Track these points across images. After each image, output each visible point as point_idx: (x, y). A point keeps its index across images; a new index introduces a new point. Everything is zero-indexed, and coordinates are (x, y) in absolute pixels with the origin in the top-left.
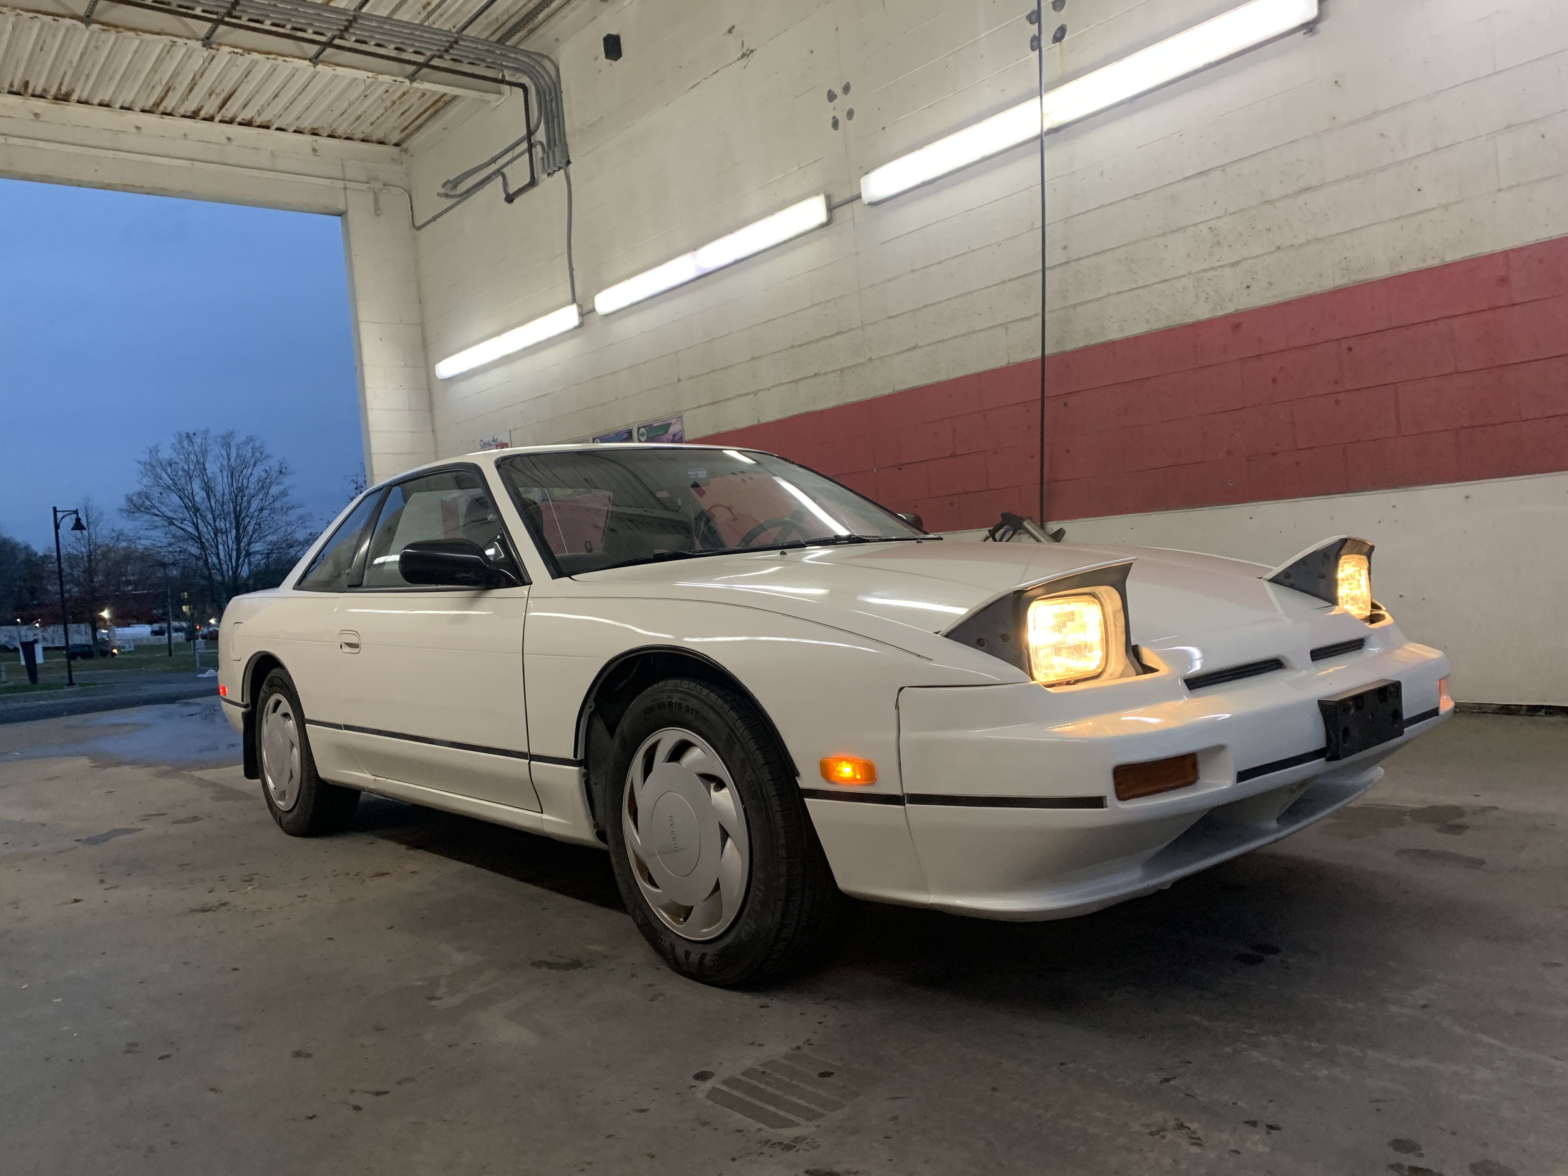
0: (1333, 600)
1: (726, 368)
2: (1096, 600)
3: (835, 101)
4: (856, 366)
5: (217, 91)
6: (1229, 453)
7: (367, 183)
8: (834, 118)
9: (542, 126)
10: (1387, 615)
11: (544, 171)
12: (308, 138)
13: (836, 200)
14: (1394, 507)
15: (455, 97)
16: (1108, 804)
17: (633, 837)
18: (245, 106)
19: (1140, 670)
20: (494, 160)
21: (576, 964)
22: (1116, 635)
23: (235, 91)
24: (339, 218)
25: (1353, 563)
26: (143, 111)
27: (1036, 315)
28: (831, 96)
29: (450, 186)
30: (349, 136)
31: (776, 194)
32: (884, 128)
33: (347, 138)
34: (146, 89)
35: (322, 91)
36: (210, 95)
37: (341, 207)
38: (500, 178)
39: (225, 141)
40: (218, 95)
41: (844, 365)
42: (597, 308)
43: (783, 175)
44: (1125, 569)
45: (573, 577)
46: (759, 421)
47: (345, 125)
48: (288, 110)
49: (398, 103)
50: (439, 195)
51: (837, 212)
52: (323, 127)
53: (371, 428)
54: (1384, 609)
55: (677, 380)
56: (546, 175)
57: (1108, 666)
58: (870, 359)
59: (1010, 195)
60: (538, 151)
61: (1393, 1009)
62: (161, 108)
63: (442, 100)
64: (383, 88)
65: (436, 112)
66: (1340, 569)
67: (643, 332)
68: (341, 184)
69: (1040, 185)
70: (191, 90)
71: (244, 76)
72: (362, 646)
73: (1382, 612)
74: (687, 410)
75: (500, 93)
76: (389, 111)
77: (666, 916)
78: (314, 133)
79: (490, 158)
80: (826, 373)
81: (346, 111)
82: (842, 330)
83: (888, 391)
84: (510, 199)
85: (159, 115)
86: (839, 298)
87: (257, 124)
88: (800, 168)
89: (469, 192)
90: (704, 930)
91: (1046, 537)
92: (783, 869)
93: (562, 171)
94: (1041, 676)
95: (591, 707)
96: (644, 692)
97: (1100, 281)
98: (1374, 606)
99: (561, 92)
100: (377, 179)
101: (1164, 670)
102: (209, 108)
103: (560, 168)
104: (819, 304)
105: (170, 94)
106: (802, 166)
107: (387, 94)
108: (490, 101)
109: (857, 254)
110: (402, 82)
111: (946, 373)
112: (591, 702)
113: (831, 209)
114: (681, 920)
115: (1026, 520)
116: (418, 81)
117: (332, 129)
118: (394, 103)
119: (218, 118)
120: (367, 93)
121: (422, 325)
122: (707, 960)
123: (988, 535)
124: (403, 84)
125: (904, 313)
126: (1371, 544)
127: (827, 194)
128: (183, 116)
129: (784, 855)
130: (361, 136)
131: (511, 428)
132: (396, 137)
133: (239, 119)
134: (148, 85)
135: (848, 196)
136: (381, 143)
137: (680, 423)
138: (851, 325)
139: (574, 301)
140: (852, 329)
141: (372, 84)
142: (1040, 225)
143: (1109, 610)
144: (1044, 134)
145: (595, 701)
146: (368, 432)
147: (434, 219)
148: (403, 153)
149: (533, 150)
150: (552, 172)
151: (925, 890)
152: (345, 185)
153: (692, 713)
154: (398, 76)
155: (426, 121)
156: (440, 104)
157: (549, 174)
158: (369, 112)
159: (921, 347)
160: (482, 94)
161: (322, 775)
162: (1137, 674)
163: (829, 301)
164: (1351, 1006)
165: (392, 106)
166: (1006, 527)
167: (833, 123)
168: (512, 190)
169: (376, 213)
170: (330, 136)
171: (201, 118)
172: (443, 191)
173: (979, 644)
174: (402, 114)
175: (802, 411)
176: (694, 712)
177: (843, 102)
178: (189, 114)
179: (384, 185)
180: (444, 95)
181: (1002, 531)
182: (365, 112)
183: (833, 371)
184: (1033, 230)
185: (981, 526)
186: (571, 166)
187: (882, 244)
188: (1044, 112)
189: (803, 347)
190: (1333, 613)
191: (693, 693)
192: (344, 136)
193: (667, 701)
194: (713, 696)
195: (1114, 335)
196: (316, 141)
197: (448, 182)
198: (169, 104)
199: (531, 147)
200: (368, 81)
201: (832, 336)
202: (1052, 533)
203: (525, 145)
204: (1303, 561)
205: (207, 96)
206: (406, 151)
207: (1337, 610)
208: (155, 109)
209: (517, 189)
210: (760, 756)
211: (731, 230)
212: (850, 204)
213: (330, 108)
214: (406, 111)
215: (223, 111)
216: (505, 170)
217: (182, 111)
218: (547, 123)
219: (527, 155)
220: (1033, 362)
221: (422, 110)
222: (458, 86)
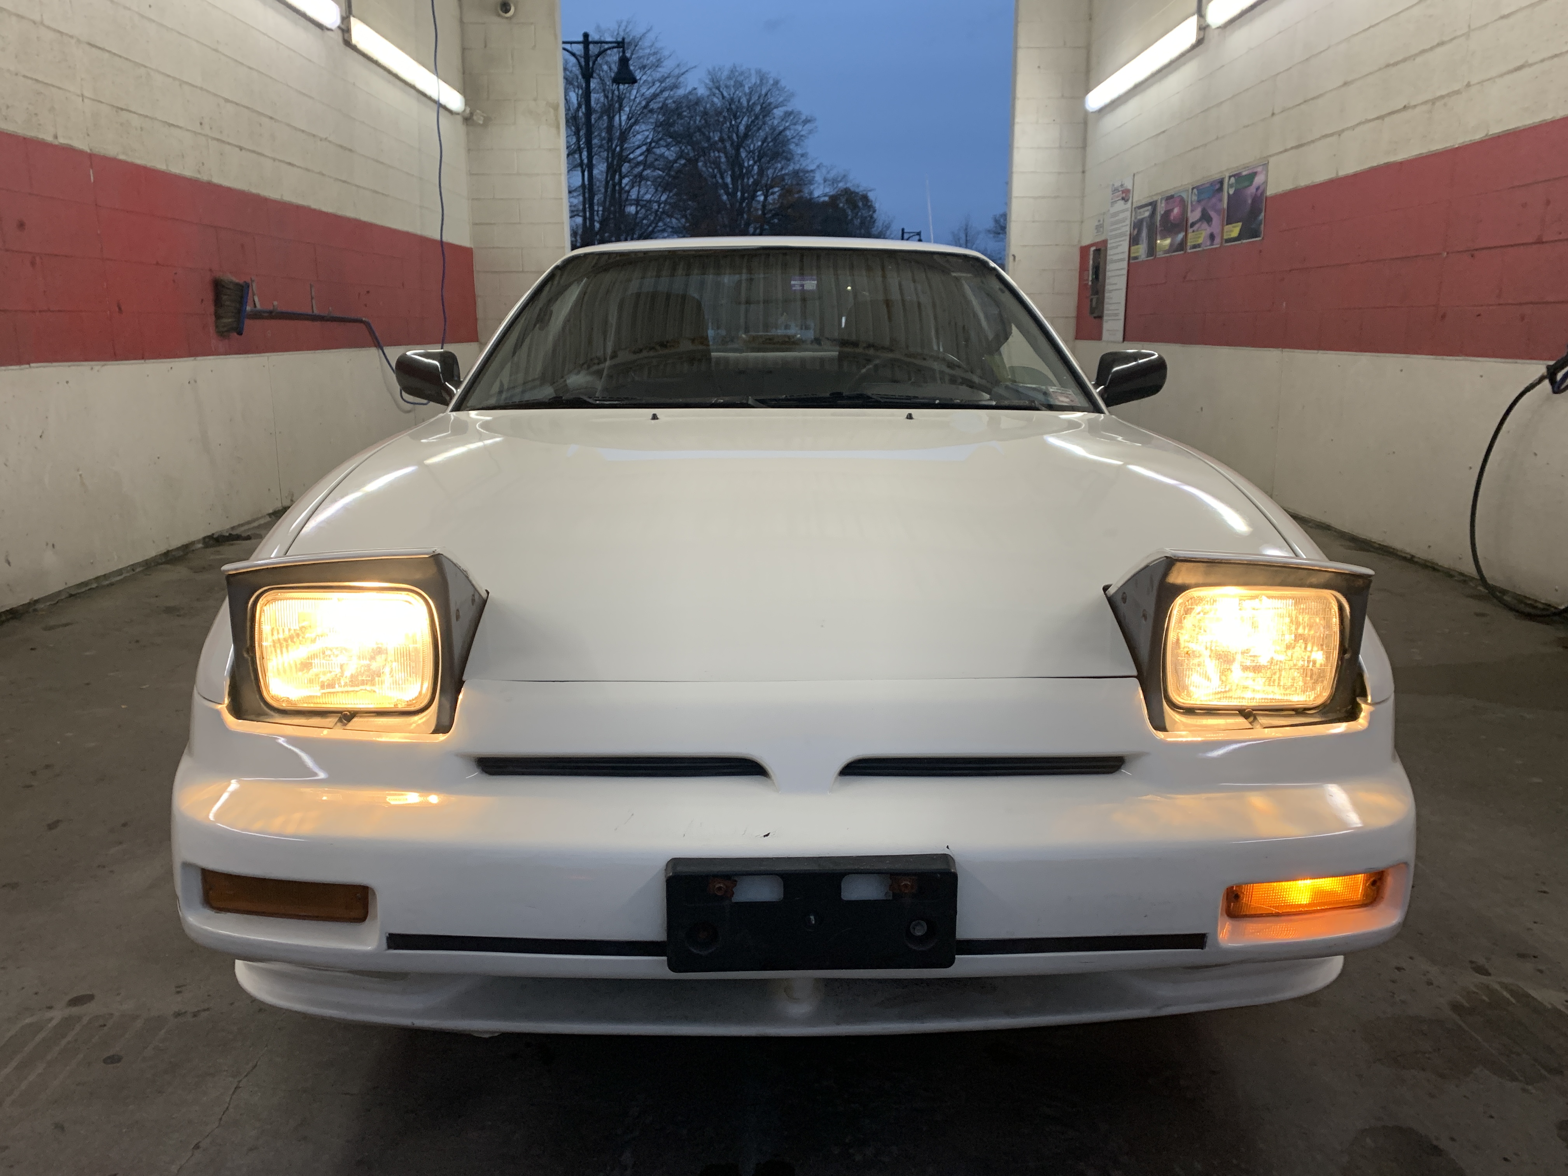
1: (1314, 98)
4: (1453, 95)
41: (1438, 94)
42: (1209, 21)
46: (1337, 174)
55: (1270, 113)
58: (1468, 85)
67: (1248, 49)
74: (1273, 155)
80: (1415, 106)
82: (1442, 39)
83: (1478, 136)
121: (1088, 48)
123: (1546, 374)
131: (1134, 172)
137: (1265, 172)
138: (1454, 30)
139: (1198, 9)
159: (1531, 65)
181: (1562, 373)
183: (1424, 103)
185: (1541, 358)
201: (1432, 49)
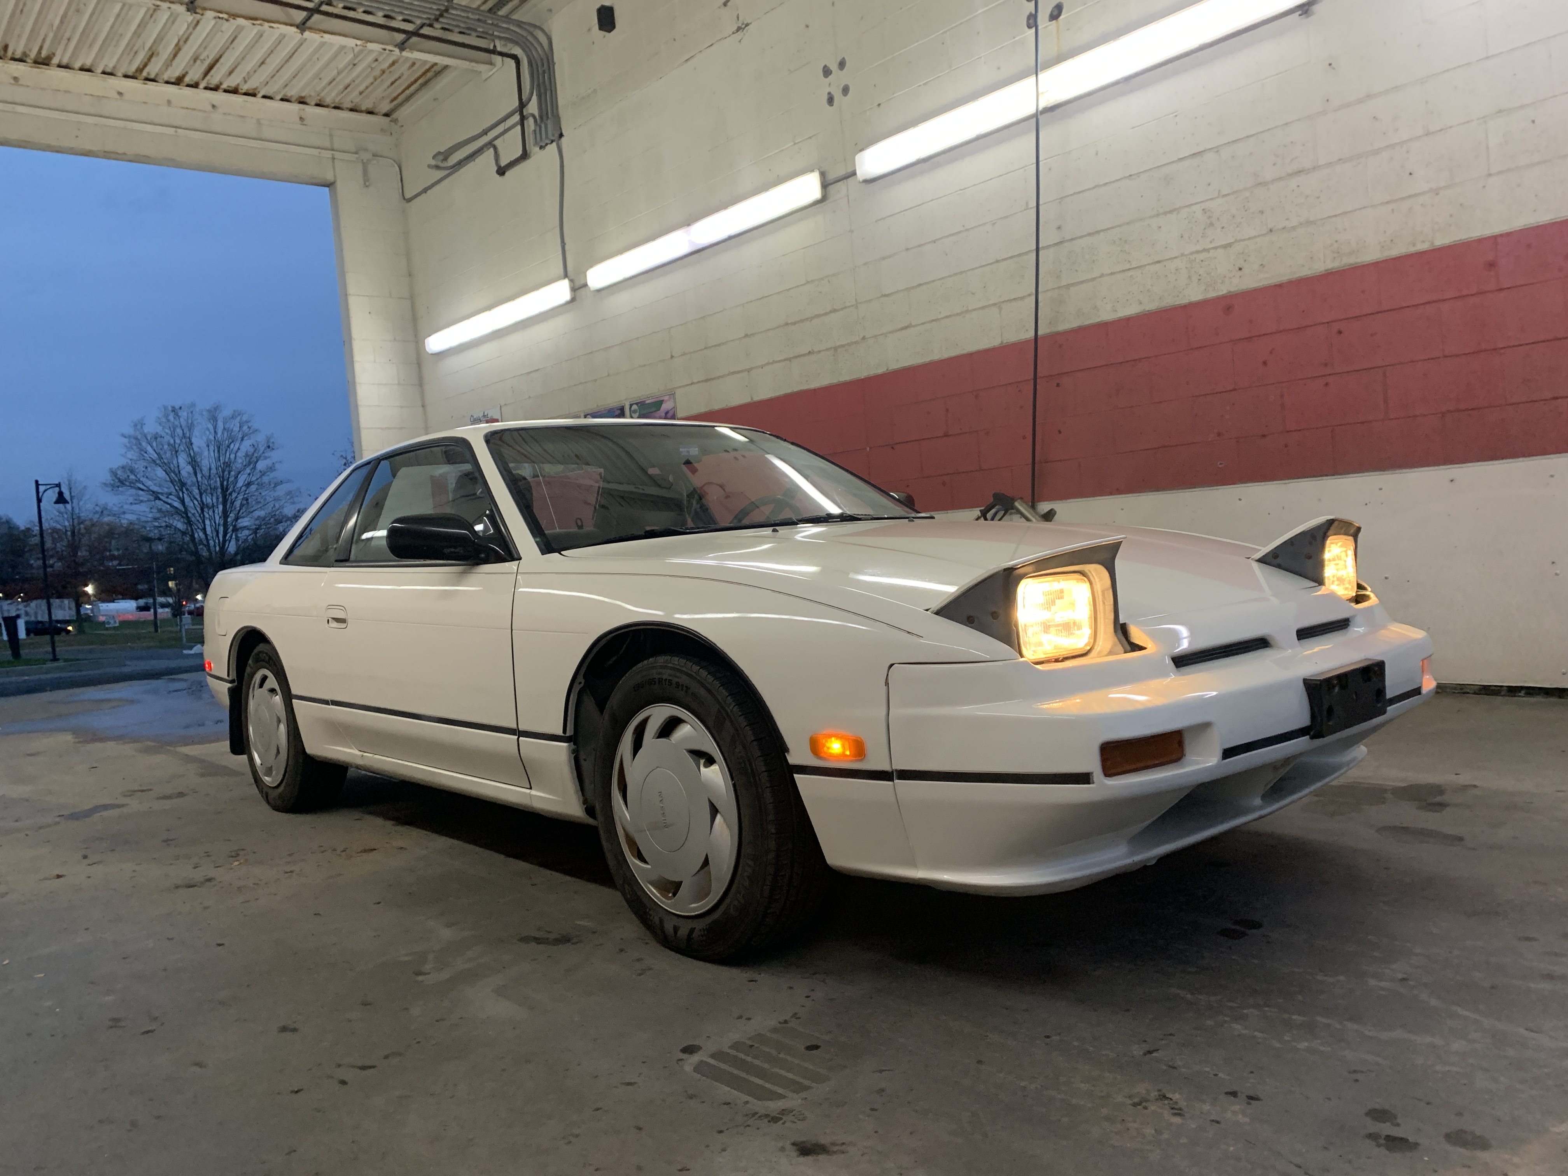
0: (1319, 581)
1: (719, 345)
2: (1085, 579)
3: (830, 76)
4: (849, 344)
5: (202, 57)
6: (1219, 434)
7: (356, 153)
8: (829, 93)
9: (535, 98)
10: (1372, 595)
11: (536, 144)
12: (295, 107)
13: (831, 176)
14: (1381, 489)
15: (446, 67)
16: (1095, 780)
17: (623, 813)
18: (230, 73)
19: (1129, 648)
20: (485, 132)
21: (564, 940)
22: (1105, 613)
23: (221, 57)
24: (327, 189)
25: (1340, 544)
26: (126, 76)
27: (1030, 295)
28: (827, 72)
29: (441, 157)
30: (337, 105)
31: (770, 170)
32: (879, 105)
33: (336, 108)
34: (129, 54)
35: (310, 59)
36: (195, 61)
37: (330, 177)
38: (492, 150)
39: (210, 108)
40: (203, 61)
41: (838, 344)
42: (589, 283)
43: (777, 151)
44: (1115, 548)
45: (562, 552)
46: (752, 399)
47: (333, 94)
48: (275, 78)
49: (387, 72)
50: (429, 166)
51: (832, 189)
52: (310, 96)
53: (359, 403)
54: (1369, 589)
55: (670, 356)
56: (539, 148)
57: (1097, 643)
58: (864, 338)
59: (1006, 174)
60: (530, 123)
61: (1372, 982)
62: (144, 74)
63: (433, 70)
64: (371, 58)
65: (426, 83)
66: (1327, 549)
67: (635, 308)
68: (328, 154)
69: (1035, 165)
70: (175, 56)
71: (230, 41)
72: (349, 621)
73: (1368, 593)
74: (680, 387)
75: (491, 63)
76: (379, 80)
77: (655, 891)
78: (302, 101)
79: (481, 130)
80: (819, 352)
81: (334, 79)
82: (835, 307)
83: (881, 371)
84: (501, 171)
85: (142, 82)
86: (834, 275)
87: (243, 91)
88: (795, 144)
89: (461, 164)
90: (693, 905)
91: (1037, 517)
92: (773, 845)
93: (554, 144)
94: (1030, 653)
95: (580, 683)
96: (634, 668)
97: (1094, 261)
98: (1360, 587)
99: (554, 64)
100: (366, 150)
101: (1151, 647)
102: (194, 75)
103: (552, 141)
104: (813, 281)
105: (153, 59)
106: (796, 142)
107: (376, 63)
108: (481, 72)
109: (852, 231)
110: (391, 51)
111: (939, 351)
112: (580, 678)
113: (825, 186)
114: (670, 895)
115: (1016, 500)
116: (408, 50)
117: (319, 98)
118: (383, 72)
119: (202, 85)
120: (356, 62)
121: (412, 298)
122: (695, 935)
123: (980, 515)
124: (393, 53)
125: (898, 291)
126: (1357, 525)
127: (822, 170)
128: (167, 82)
129: (773, 831)
130: (349, 106)
131: (502, 404)
132: (385, 107)
133: (224, 86)
134: (131, 50)
135: (842, 172)
136: (370, 113)
137: (673, 400)
138: (845, 303)
139: (566, 276)
140: (846, 308)
141: (361, 52)
142: (1035, 205)
143: (1098, 587)
144: (1039, 113)
145: (585, 677)
146: (356, 407)
147: (425, 190)
148: (393, 124)
149: (525, 122)
150: (543, 144)
151: (914, 865)
152: (333, 154)
153: (682, 690)
154: (387, 44)
155: (417, 90)
156: (429, 75)
157: (541, 147)
158: (357, 82)
159: (915, 326)
160: (473, 64)
161: (309, 750)
162: (1125, 652)
163: (822, 279)
164: (1331, 980)
165: (382, 75)
166: (997, 507)
167: (829, 99)
168: (503, 163)
169: (365, 184)
170: (317, 105)
171: (185, 84)
172: (433, 163)
173: (969, 621)
174: (392, 84)
175: (797, 389)
176: (685, 688)
177: (839, 78)
178: (173, 80)
179: (374, 155)
180: (436, 64)
181: (993, 511)
182: (354, 81)
183: (827, 349)
184: (1027, 209)
185: (972, 506)
186: (563, 139)
187: (876, 222)
188: (1040, 91)
189: (797, 325)
190: (1319, 593)
191: (684, 669)
192: (333, 105)
193: (657, 677)
194: (704, 673)
195: (1106, 315)
196: (304, 110)
197: (439, 153)
198: (152, 69)
199: (523, 118)
200: (357, 49)
201: (826, 314)
202: (1043, 513)
203: (516, 118)
204: (1291, 542)
205: (192, 62)
206: (395, 121)
207: (1323, 591)
208: (137, 74)
209: (509, 161)
210: (750, 732)
211: (724, 206)
212: (845, 181)
213: (318, 76)
214: (396, 80)
215: (208, 77)
216: (496, 143)
217: (166, 77)
218: (539, 97)
219: (519, 127)
220: (1026, 342)
221: (412, 79)
222: (449, 56)
